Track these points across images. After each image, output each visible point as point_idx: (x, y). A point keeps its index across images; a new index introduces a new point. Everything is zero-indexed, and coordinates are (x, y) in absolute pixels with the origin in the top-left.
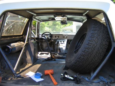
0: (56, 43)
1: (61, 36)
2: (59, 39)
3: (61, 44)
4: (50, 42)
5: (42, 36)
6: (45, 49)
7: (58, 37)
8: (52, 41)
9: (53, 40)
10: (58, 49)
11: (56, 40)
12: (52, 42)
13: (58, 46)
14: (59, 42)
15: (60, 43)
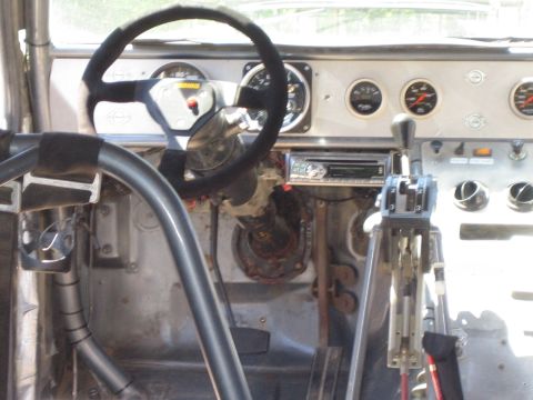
0: (372, 222)
1: (476, 71)
2: (437, 144)
3: (469, 232)
4: (261, 197)
5: (99, 91)
6: (166, 333)
7: (421, 99)
8: (304, 174)
9: (310, 153)
10: (405, 342)
11: (370, 171)
12: (289, 202)
13: (410, 289)
14: (422, 200)
15: (446, 215)
